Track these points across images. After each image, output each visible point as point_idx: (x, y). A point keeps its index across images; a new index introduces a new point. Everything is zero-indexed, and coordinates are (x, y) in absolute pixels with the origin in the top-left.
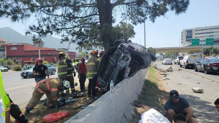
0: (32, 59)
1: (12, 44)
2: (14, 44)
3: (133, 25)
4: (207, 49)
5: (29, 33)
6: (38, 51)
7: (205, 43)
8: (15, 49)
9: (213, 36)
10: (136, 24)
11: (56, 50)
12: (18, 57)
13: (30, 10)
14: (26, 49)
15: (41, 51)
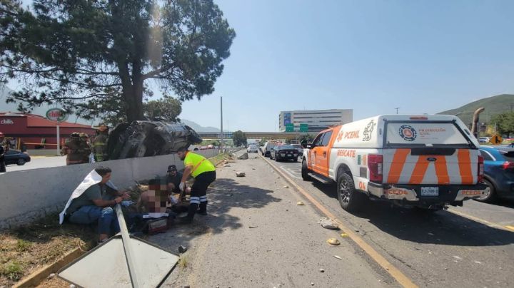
0: (43, 140)
1: (4, 113)
2: (8, 114)
3: (181, 101)
4: (304, 136)
5: (12, 100)
6: (56, 127)
7: (299, 129)
8: (9, 122)
9: (311, 122)
10: (183, 100)
11: (92, 127)
12: (15, 136)
13: (8, 76)
14: (31, 124)
15: (60, 128)
